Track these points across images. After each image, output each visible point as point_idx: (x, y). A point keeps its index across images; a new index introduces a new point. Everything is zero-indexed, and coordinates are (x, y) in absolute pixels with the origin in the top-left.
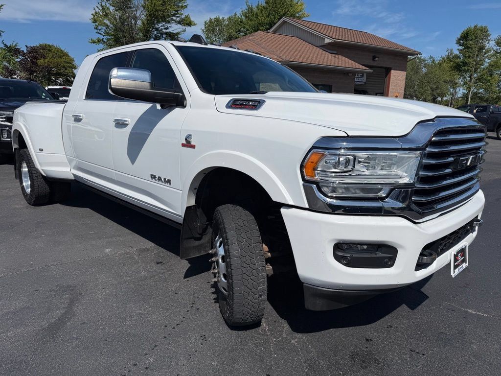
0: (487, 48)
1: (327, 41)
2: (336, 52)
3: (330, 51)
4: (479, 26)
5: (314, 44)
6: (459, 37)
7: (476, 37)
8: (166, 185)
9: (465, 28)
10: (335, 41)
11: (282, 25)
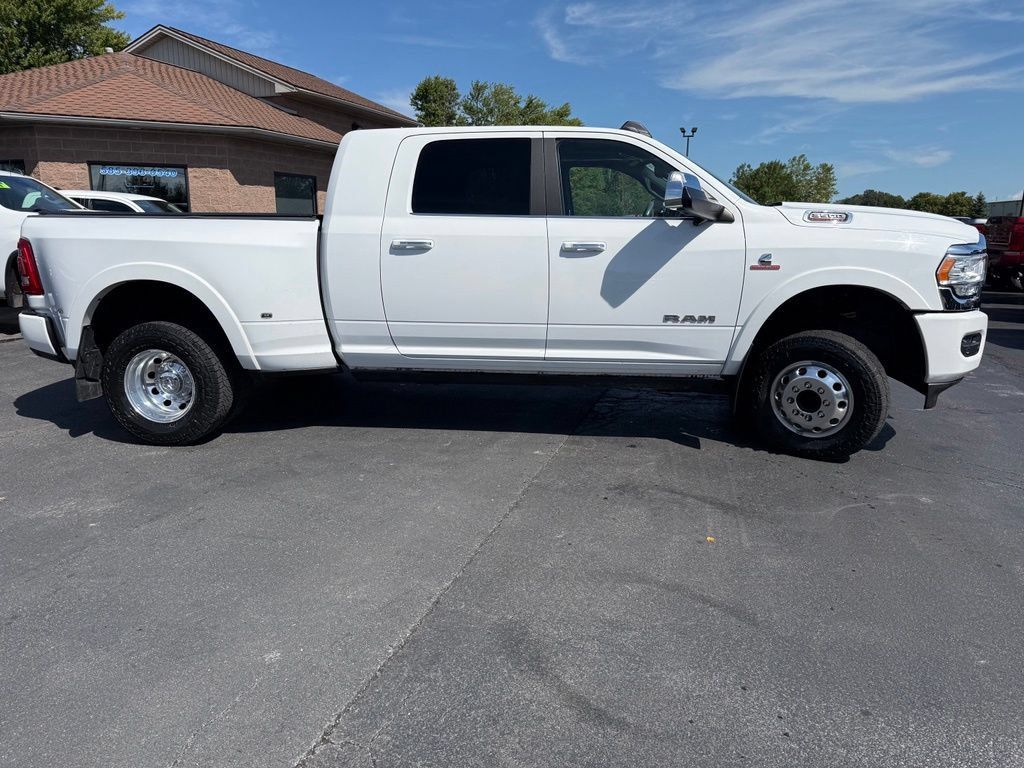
0: (457, 117)
1: (280, 89)
2: (295, 113)
3: (285, 109)
4: (442, 78)
5: (246, 91)
6: (415, 94)
7: (441, 98)
8: (703, 324)
9: (422, 80)
10: (300, 93)
11: (155, 42)
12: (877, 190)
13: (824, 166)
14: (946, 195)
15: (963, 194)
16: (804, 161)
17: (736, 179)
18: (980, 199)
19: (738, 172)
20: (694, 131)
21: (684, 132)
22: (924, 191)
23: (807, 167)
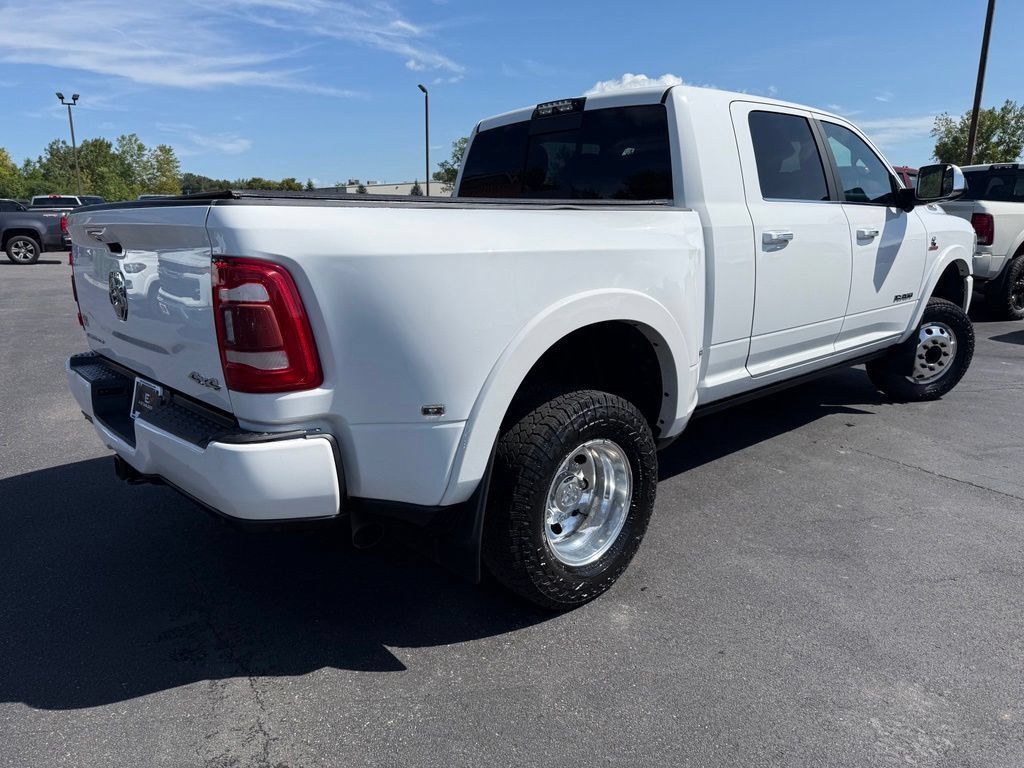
12: (196, 174)
13: (162, 149)
14: (280, 181)
15: (293, 180)
16: (136, 140)
17: (49, 157)
18: (310, 185)
19: (51, 147)
20: (75, 98)
21: (62, 98)
22: (257, 176)
23: (141, 148)
